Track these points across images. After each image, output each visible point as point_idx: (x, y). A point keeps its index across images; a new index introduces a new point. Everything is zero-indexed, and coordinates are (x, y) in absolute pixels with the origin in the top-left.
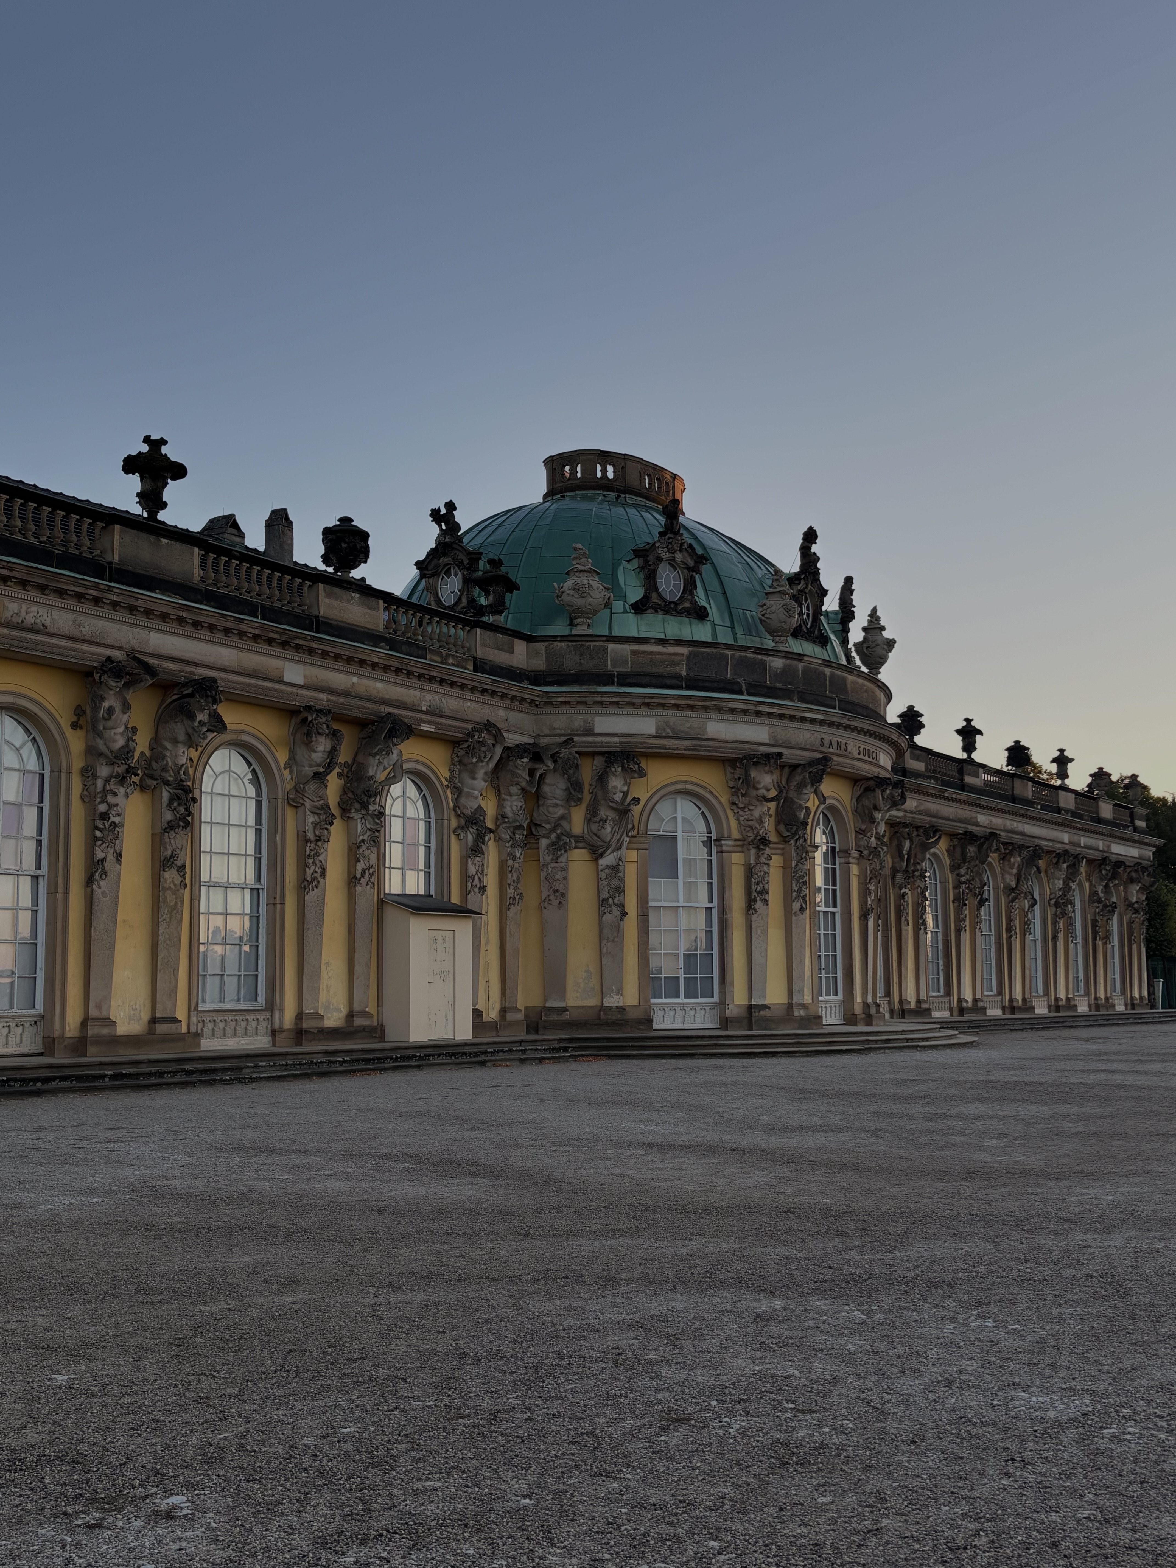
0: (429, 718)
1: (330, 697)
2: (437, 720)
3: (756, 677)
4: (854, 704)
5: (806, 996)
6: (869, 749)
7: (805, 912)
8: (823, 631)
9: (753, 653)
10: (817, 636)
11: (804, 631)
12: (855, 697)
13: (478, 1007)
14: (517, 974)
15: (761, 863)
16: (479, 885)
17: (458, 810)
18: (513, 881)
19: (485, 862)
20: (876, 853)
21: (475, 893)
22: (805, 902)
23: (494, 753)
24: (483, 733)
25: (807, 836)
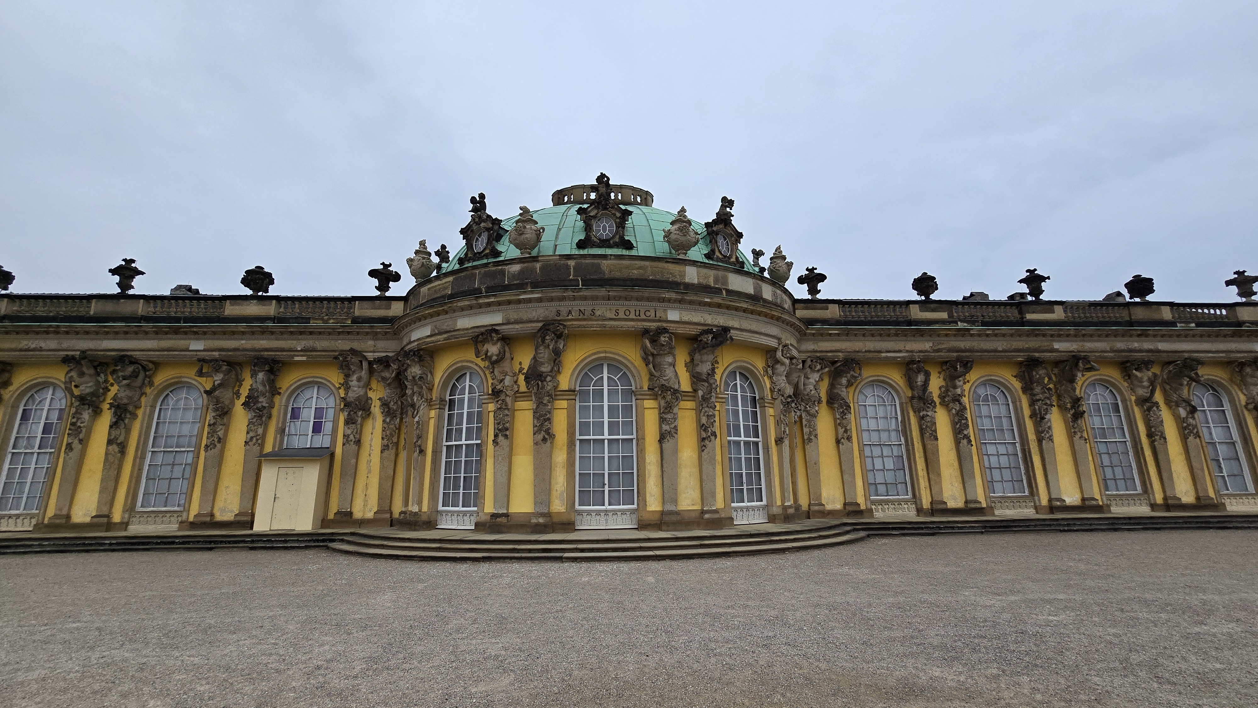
0: (302, 353)
1: (221, 353)
2: (308, 353)
3: (496, 281)
4: (611, 280)
5: (558, 506)
6: (637, 309)
7: (549, 442)
8: (627, 238)
9: (494, 266)
10: (616, 242)
11: (595, 242)
12: (617, 275)
13: (349, 510)
14: (390, 490)
15: (500, 408)
16: (354, 440)
17: (345, 399)
18: (386, 436)
19: (359, 426)
20: (665, 389)
21: (350, 445)
22: (549, 434)
23: (362, 365)
24: (349, 355)
25: (555, 384)
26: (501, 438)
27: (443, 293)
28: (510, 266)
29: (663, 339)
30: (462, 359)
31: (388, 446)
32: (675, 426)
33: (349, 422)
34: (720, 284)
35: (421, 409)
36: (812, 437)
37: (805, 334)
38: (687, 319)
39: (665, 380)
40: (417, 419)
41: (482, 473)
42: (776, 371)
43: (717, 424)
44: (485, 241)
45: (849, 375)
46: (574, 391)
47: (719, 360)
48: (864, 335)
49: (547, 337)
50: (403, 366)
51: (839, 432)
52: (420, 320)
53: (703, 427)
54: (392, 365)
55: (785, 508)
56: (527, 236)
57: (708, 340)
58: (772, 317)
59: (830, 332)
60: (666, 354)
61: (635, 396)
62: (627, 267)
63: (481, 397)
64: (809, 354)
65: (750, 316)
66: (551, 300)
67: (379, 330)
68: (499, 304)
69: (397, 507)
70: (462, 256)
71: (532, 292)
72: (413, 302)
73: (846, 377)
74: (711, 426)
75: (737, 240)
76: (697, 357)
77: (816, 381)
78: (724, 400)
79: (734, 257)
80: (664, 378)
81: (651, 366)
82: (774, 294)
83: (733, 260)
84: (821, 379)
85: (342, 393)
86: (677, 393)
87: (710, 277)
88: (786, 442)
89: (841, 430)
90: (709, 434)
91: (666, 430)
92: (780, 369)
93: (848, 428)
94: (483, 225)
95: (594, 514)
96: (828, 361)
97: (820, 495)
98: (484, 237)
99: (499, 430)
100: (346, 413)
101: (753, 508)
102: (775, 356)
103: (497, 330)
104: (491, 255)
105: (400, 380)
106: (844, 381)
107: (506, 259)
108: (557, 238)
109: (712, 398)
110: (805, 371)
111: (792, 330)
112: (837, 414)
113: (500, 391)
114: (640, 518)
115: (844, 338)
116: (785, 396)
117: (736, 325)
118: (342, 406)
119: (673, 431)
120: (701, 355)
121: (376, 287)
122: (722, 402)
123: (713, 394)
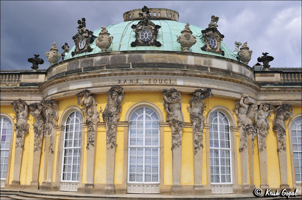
3: (89, 65)
4: (146, 64)
5: (119, 181)
6: (161, 79)
7: (114, 148)
8: (158, 40)
9: (88, 57)
10: (152, 43)
11: (140, 43)
12: (151, 61)
13: (18, 180)
14: (38, 171)
15: (90, 131)
16: (21, 145)
17: (16, 125)
18: (36, 144)
19: (23, 138)
20: (174, 121)
21: (19, 148)
22: (114, 144)
23: (24, 107)
24: (18, 102)
25: (118, 119)
26: (90, 146)
27: (63, 71)
28: (96, 57)
29: (173, 95)
30: (72, 105)
31: (37, 149)
32: (180, 141)
33: (18, 136)
34: (207, 64)
35: (52, 130)
36: (263, 148)
37: (260, 91)
38: (187, 84)
39: (175, 117)
40: (50, 135)
41: (81, 163)
42: (240, 112)
43: (204, 140)
44: (85, 43)
45: (284, 114)
46: (127, 122)
47: (207, 105)
48: (294, 91)
49: (113, 94)
50: (44, 108)
51: (279, 146)
52: (52, 85)
53: (196, 142)
54: (39, 107)
55: (243, 186)
56: (104, 41)
57: (198, 96)
58: (237, 82)
59: (274, 89)
60: (175, 103)
61: (160, 124)
62: (156, 57)
63: (81, 125)
64: (262, 102)
65: (224, 82)
66: (116, 75)
67: (32, 90)
68: (90, 77)
69: (41, 180)
70: (73, 51)
71: (106, 71)
72: (49, 75)
73: (283, 114)
74: (200, 141)
75: (220, 39)
76: (193, 104)
77: (266, 117)
78: (208, 128)
79: (218, 49)
80: (175, 116)
81: (167, 109)
82: (240, 69)
83: (218, 50)
84: (269, 115)
85: (15, 121)
86: (181, 124)
87: (201, 61)
88: (246, 150)
89: (280, 144)
90: (199, 145)
91: (175, 143)
92: (243, 110)
93: (284, 143)
94: (84, 34)
95: (137, 186)
96: (272, 105)
97: (267, 180)
98: (84, 41)
99: (90, 142)
100: (17, 132)
101: (224, 186)
102: (240, 104)
103: (89, 91)
104: (88, 50)
105: (43, 115)
106: (282, 117)
107: (95, 53)
108: (121, 41)
109: (201, 126)
110: (259, 111)
111: (250, 88)
112: (278, 135)
113: (90, 122)
114: (160, 188)
115: (282, 92)
116: (245, 125)
117: (216, 87)
118: (15, 128)
119: (179, 144)
120: (195, 103)
121: (32, 67)
122: (208, 129)
123: (202, 124)
